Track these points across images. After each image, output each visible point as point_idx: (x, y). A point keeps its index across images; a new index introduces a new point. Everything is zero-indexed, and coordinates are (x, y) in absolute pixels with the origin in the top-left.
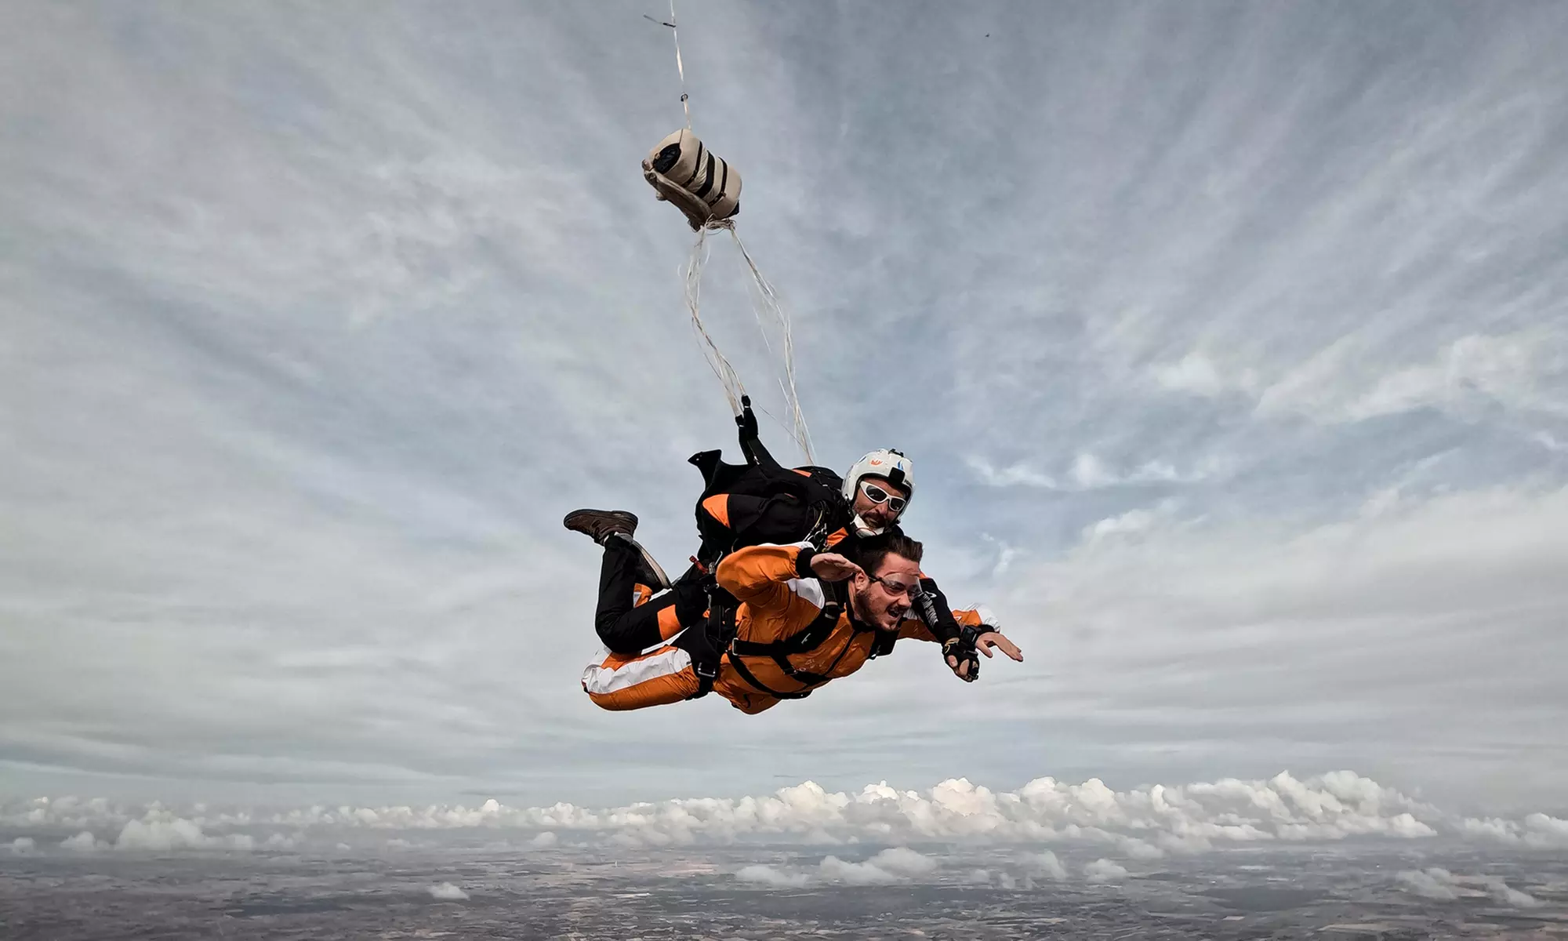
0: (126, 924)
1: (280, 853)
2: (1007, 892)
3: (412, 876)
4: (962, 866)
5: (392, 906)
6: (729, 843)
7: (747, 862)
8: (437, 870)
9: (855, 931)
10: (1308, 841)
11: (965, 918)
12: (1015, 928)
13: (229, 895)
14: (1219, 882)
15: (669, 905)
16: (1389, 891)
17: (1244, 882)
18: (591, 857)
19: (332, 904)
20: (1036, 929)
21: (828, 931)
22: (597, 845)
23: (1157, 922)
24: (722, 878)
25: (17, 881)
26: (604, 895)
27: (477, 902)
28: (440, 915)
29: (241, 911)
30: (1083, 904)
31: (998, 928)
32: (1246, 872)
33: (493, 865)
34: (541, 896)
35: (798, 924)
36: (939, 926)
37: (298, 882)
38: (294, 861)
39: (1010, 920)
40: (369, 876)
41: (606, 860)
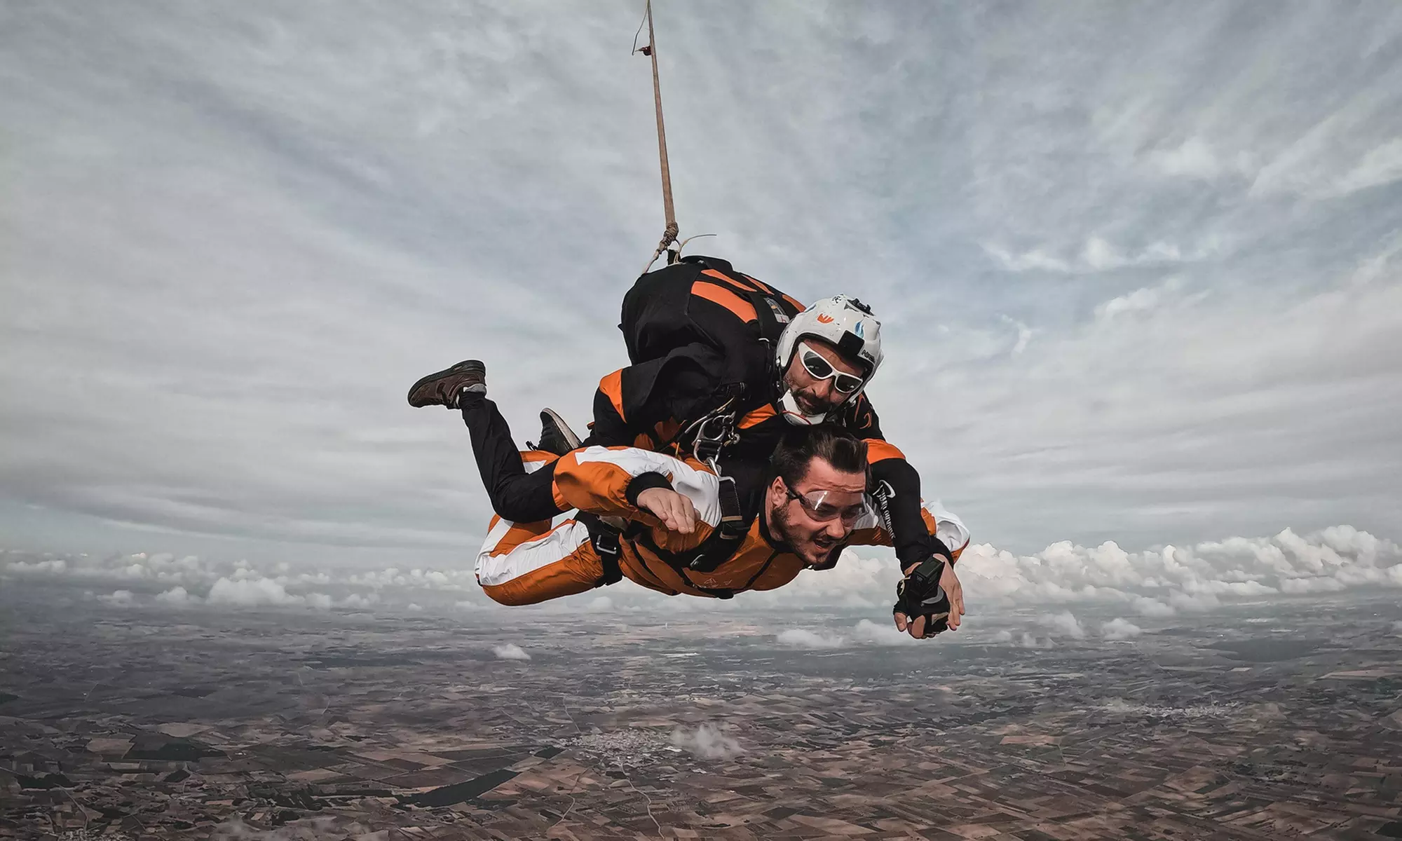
0: (214, 670)
1: (356, 611)
2: (1029, 650)
3: (478, 634)
4: (985, 625)
5: (459, 662)
6: (771, 607)
7: (789, 624)
8: (501, 629)
9: (887, 688)
10: (1311, 594)
11: (990, 675)
12: (1035, 683)
13: (307, 648)
14: (1226, 635)
15: (715, 663)
16: (1386, 637)
17: (1250, 635)
18: (643, 619)
19: (403, 659)
20: (1056, 684)
21: (861, 688)
22: (649, 608)
23: (1168, 675)
24: (765, 639)
25: (117, 628)
26: (656, 655)
27: (539, 660)
28: (502, 672)
29: (319, 662)
30: (1099, 659)
31: (1020, 683)
32: (1252, 625)
33: (553, 625)
34: (598, 655)
35: (834, 682)
36: (964, 683)
37: (371, 638)
38: (369, 618)
39: (1031, 676)
40: (439, 633)
41: (657, 621)
